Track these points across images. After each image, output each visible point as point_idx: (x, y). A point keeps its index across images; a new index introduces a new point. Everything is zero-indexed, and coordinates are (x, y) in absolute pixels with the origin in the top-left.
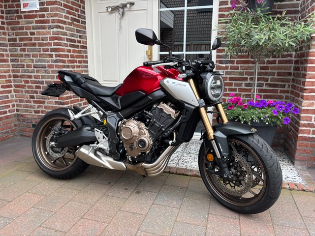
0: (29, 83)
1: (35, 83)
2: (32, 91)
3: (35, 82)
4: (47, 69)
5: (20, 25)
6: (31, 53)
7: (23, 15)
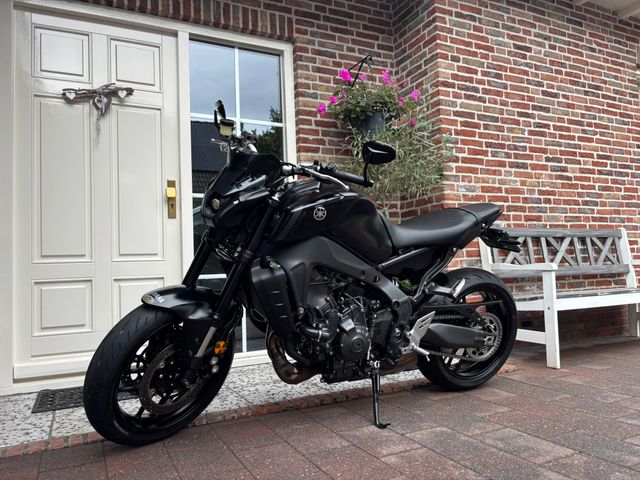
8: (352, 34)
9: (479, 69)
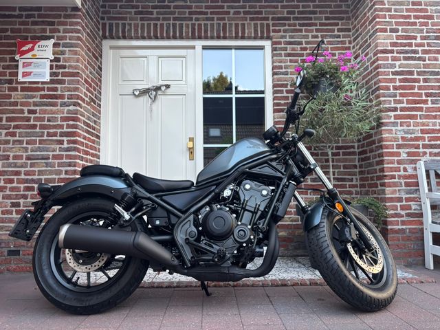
0: (14, 183)
1: (25, 183)
2: (16, 195)
3: (26, 181)
4: (50, 161)
5: (12, 100)
6: (26, 139)
7: (19, 86)
8: (316, 26)
9: (419, 35)
